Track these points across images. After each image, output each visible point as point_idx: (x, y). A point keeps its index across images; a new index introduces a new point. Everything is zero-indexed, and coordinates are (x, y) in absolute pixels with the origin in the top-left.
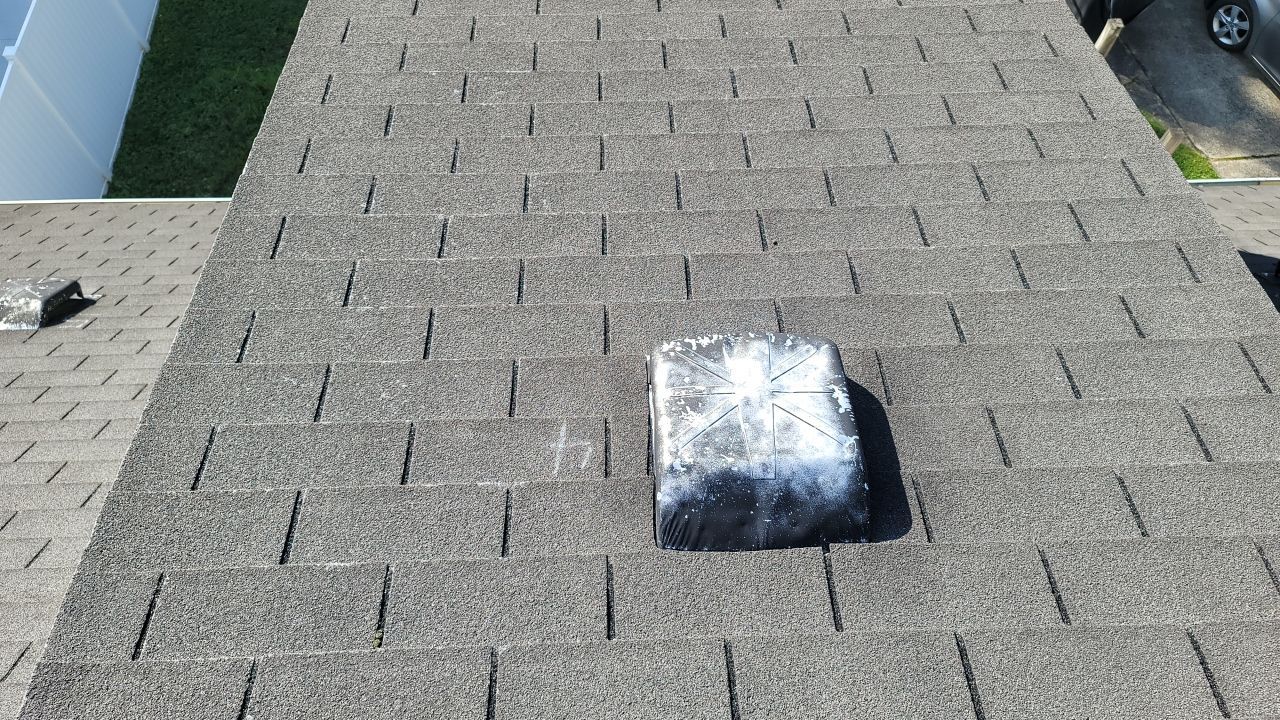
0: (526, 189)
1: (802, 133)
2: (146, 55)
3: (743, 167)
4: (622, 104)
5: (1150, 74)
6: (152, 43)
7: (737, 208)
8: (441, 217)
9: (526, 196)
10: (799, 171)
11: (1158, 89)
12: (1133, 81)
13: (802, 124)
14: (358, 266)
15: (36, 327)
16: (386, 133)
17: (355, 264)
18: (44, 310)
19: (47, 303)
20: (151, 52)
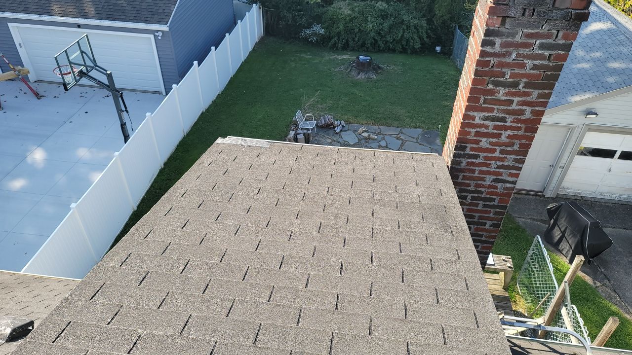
0: (187, 322)
1: (330, 311)
2: (134, 212)
3: (294, 326)
4: (252, 284)
5: (612, 282)
6: (138, 207)
7: (282, 347)
8: (141, 331)
9: (186, 325)
10: (320, 332)
11: (617, 291)
12: (603, 285)
13: (332, 307)
14: (88, 353)
15: (4, 341)
16: (140, 284)
17: (88, 351)
18: (11, 334)
19: (14, 330)
20: (136, 211)
